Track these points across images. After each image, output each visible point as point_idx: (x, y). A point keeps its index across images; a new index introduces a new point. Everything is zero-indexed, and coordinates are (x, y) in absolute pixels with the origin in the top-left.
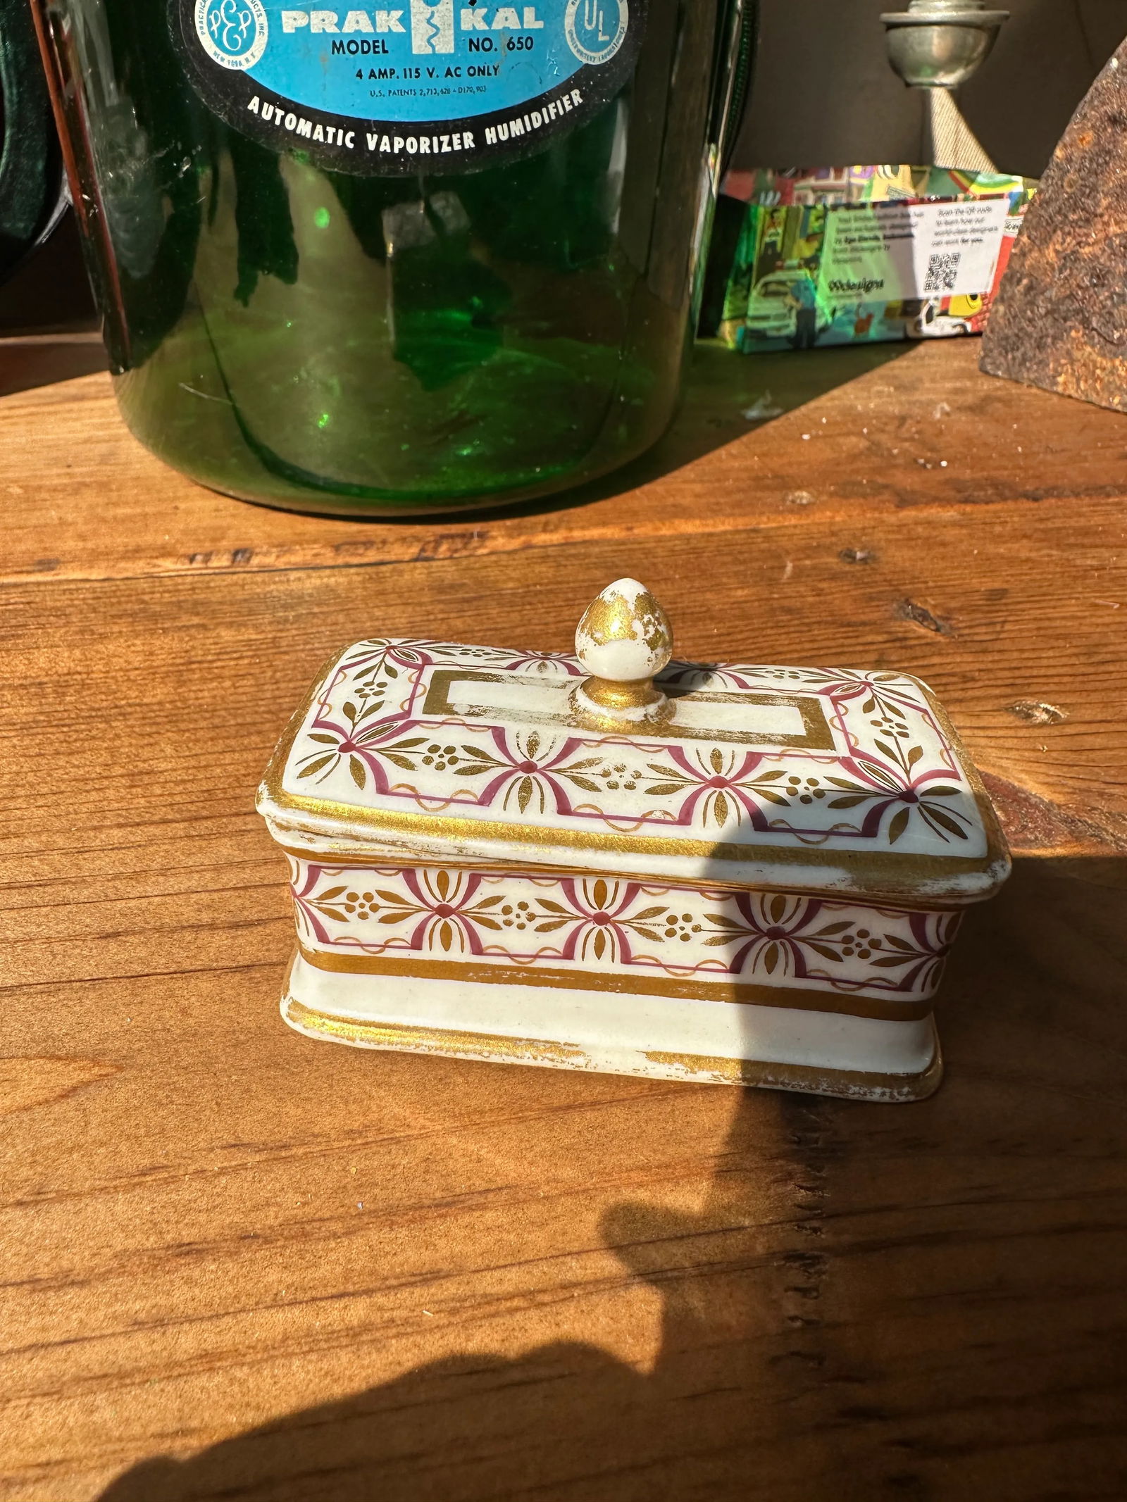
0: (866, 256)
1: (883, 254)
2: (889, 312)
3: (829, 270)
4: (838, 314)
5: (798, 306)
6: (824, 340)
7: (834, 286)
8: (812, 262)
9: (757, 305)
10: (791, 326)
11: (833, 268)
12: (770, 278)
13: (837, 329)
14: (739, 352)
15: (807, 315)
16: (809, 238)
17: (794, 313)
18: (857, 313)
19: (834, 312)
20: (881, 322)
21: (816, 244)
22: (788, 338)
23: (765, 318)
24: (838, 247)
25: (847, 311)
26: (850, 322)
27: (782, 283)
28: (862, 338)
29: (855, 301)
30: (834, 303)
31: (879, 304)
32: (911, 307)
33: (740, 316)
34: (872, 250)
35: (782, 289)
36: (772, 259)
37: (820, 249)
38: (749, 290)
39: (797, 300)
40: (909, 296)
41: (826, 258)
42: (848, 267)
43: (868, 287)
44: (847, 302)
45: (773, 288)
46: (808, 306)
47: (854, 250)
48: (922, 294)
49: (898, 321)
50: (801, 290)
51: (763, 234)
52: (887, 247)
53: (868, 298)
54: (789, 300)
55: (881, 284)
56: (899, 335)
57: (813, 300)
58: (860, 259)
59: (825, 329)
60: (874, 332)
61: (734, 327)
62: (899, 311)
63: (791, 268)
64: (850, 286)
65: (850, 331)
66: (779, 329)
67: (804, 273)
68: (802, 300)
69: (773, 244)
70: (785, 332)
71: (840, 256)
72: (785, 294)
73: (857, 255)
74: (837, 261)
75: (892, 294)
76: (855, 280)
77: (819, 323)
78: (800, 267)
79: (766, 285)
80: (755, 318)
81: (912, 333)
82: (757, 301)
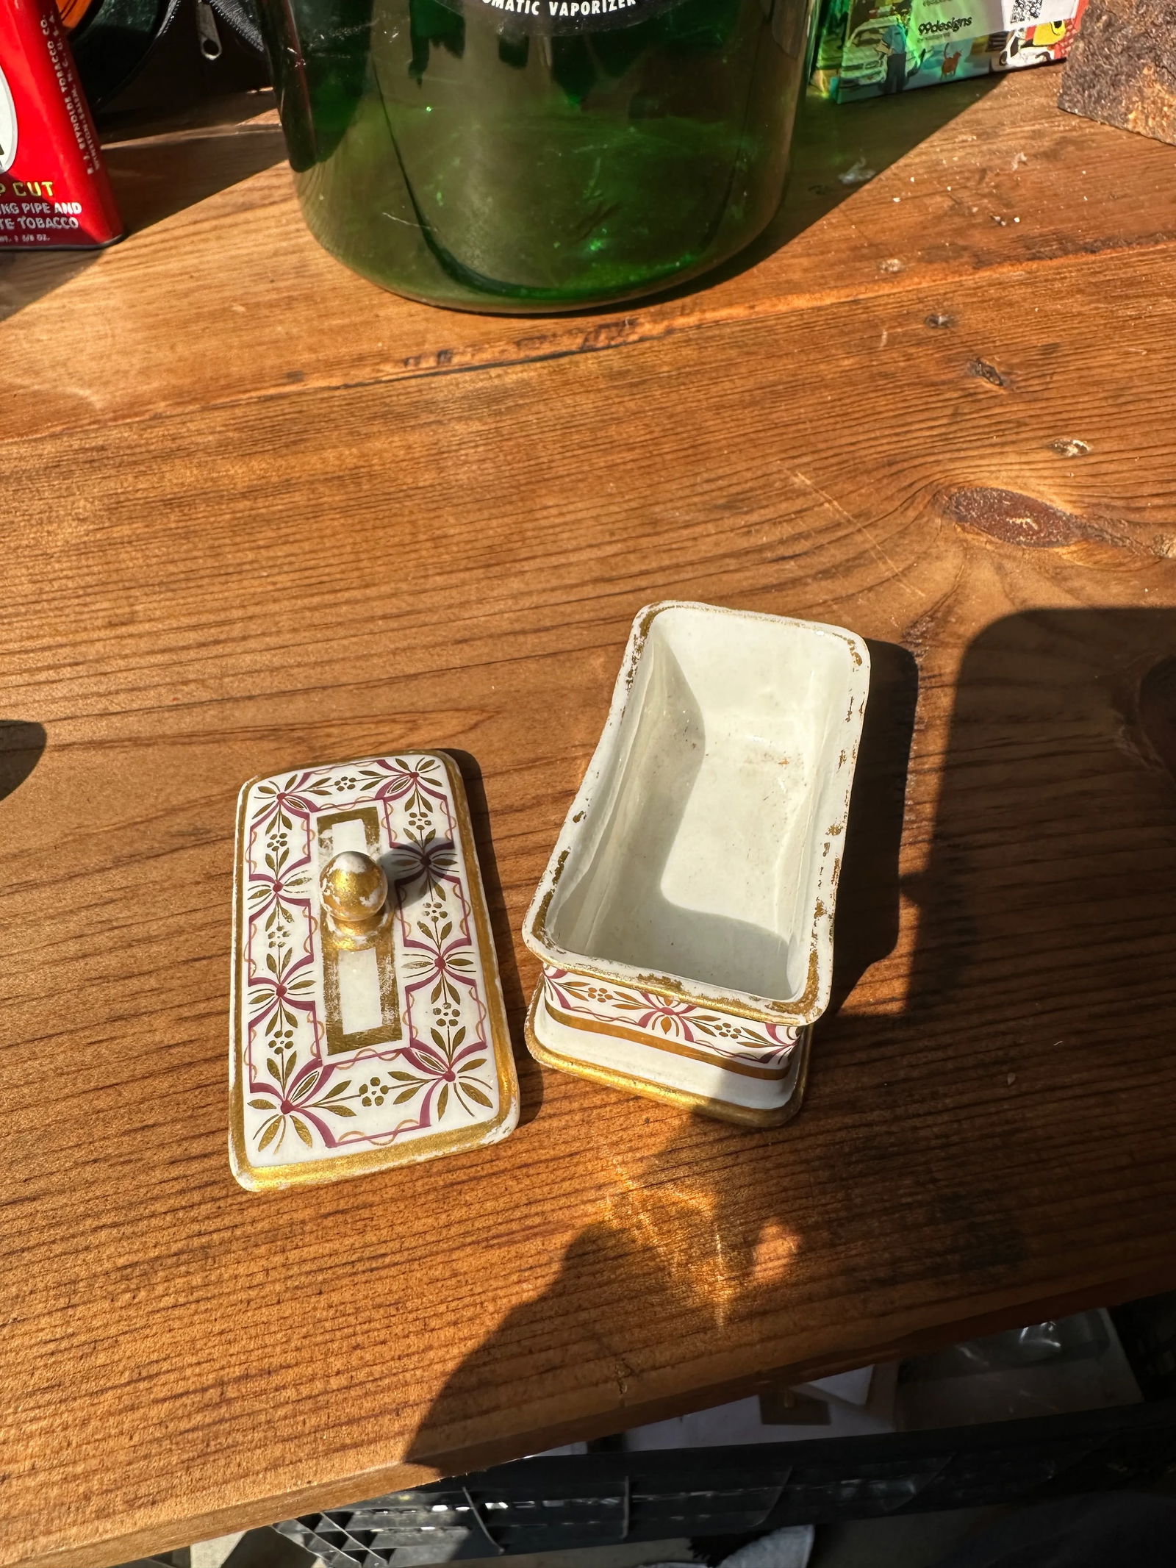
2: (976, 48)
3: (919, 14)
4: (927, 56)
5: (889, 52)
6: (913, 83)
7: (924, 28)
8: (903, 7)
9: (850, 55)
10: (882, 72)
11: (924, 10)
12: (863, 27)
13: (926, 71)
14: (832, 101)
15: (897, 60)
17: (885, 58)
18: (945, 53)
19: (923, 54)
20: (967, 60)
22: (878, 84)
23: (858, 67)
25: (936, 53)
26: (938, 62)
27: (874, 31)
28: (949, 77)
29: (944, 41)
30: (924, 45)
31: (966, 41)
32: (997, 41)
33: (834, 66)
35: (874, 37)
36: (865, 8)
38: (843, 40)
39: (888, 47)
40: (995, 31)
42: (938, 8)
43: (955, 25)
44: (936, 42)
45: (866, 36)
46: (899, 52)
48: (1008, 27)
49: (985, 56)
50: (893, 36)
53: (956, 36)
54: (881, 48)
55: (968, 22)
56: (985, 70)
57: (904, 45)
59: (913, 72)
60: (960, 72)
61: (828, 76)
62: (985, 47)
63: (884, 15)
64: (939, 27)
65: (938, 72)
66: (870, 77)
67: (895, 19)
68: (893, 46)
70: (877, 79)
72: (877, 42)
74: (927, 4)
75: (979, 31)
76: (943, 20)
77: (909, 67)
78: (892, 13)
79: (860, 34)
80: (849, 68)
81: (996, 68)
82: (850, 51)
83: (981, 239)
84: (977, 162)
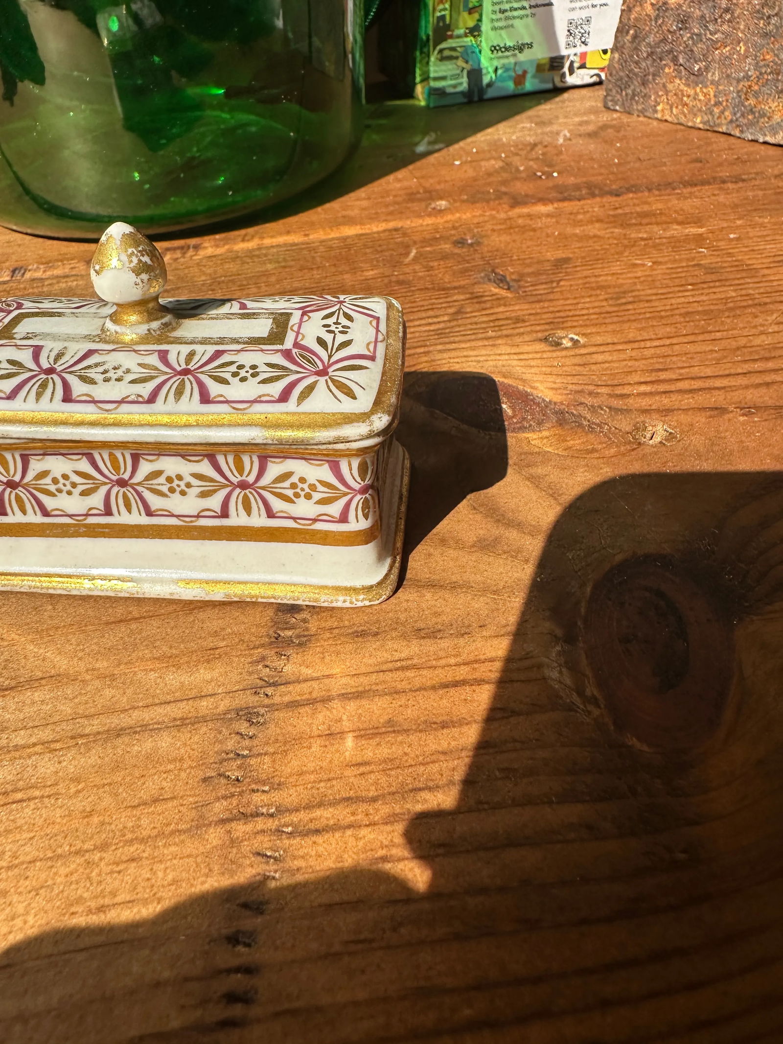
0: (517, 23)
1: (530, 20)
2: (540, 68)
3: (489, 37)
4: (500, 72)
5: (468, 67)
6: (490, 93)
7: (494, 49)
8: (475, 31)
9: (436, 68)
10: (464, 84)
11: (492, 34)
12: (443, 45)
13: (499, 84)
14: (427, 107)
15: (475, 74)
16: (471, 11)
17: (465, 73)
18: (515, 71)
19: (496, 70)
20: (534, 77)
21: (476, 16)
22: (462, 93)
23: (443, 78)
24: (494, 17)
25: (506, 69)
26: (510, 77)
27: (453, 49)
28: (520, 90)
29: (512, 60)
30: (496, 63)
31: (531, 61)
32: (556, 63)
33: (426, 79)
34: (521, 17)
35: (454, 54)
36: (443, 31)
37: (480, 20)
38: (429, 56)
39: (467, 62)
40: (554, 55)
41: (485, 26)
42: (503, 33)
43: (521, 48)
44: (505, 61)
45: (447, 53)
46: (476, 67)
47: (507, 18)
48: (564, 52)
49: (548, 75)
50: (468, 54)
51: (434, 9)
52: (533, 15)
53: (522, 57)
54: (461, 63)
55: (530, 46)
56: (549, 86)
57: (479, 62)
58: (512, 26)
59: (490, 85)
60: (529, 85)
61: (423, 88)
62: (547, 67)
63: (459, 37)
64: (507, 49)
65: (510, 86)
66: (455, 86)
67: (469, 40)
68: (471, 63)
69: (443, 18)
70: (459, 89)
71: (497, 24)
72: (457, 58)
73: (510, 22)
74: (494, 29)
75: (540, 53)
76: (509, 43)
77: (486, 80)
78: (466, 35)
79: (441, 51)
80: (436, 79)
81: (559, 84)
82: (435, 65)
83: (521, 188)
84: (531, 139)
